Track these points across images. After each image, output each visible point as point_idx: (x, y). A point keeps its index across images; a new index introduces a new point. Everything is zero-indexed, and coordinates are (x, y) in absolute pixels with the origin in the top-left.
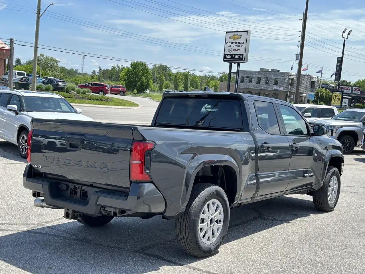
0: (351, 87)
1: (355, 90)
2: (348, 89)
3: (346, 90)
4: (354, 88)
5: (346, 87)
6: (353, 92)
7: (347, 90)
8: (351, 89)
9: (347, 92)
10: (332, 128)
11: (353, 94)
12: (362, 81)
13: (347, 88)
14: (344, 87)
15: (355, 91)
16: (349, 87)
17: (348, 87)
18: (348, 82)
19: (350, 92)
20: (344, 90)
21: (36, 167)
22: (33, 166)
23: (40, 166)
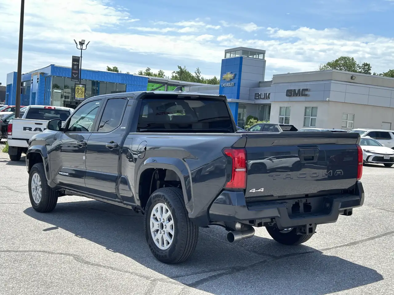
21: (254, 191)
22: (250, 191)
23: (263, 189)
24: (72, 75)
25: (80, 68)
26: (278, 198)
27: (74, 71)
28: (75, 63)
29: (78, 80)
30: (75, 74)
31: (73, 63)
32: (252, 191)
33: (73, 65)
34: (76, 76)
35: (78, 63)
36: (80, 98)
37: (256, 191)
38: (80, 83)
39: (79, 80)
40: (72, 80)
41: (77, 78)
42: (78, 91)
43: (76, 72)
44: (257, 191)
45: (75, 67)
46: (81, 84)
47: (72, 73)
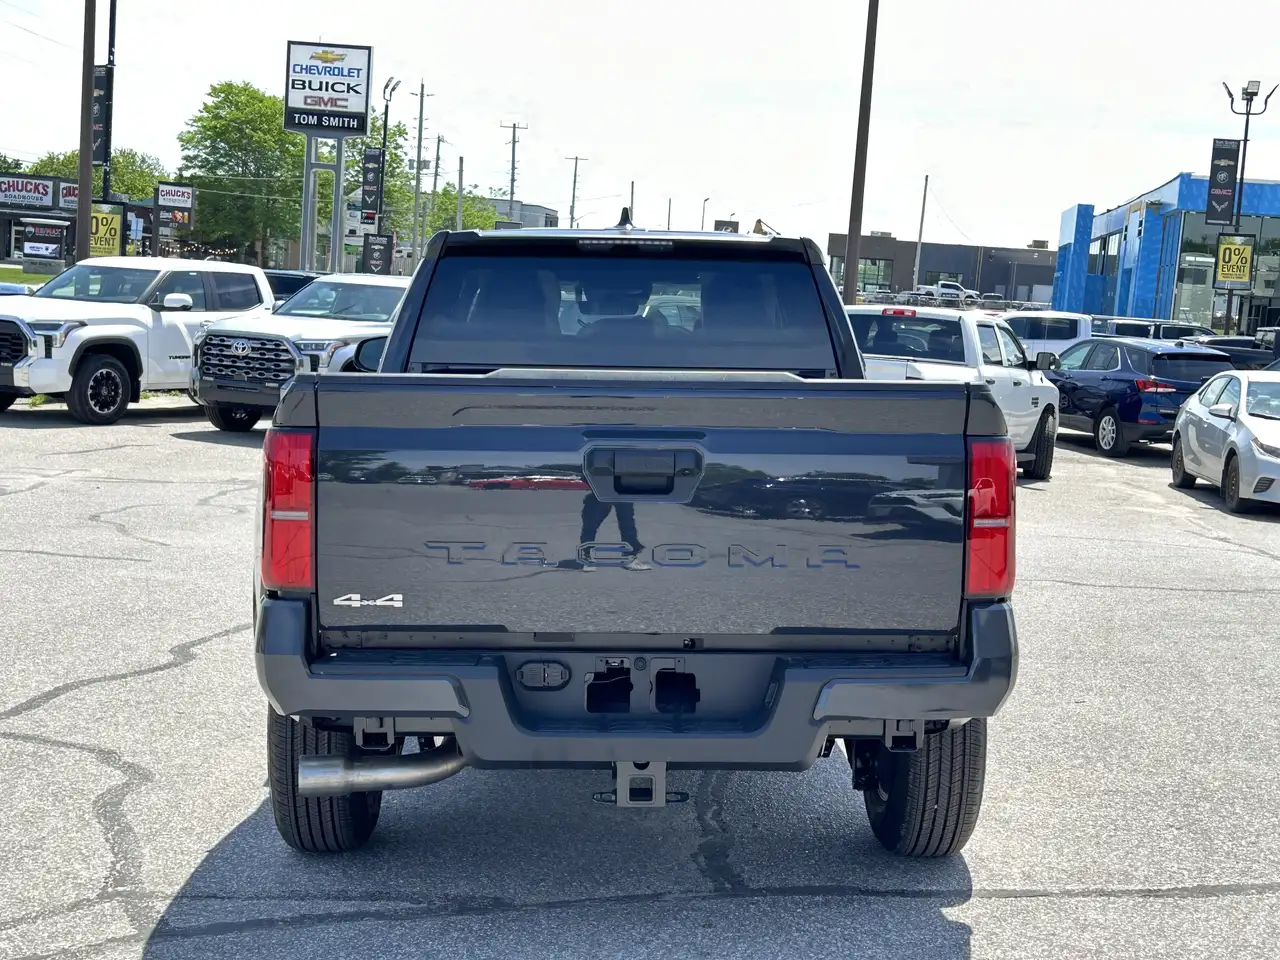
0: (50, 184)
1: (66, 195)
2: (41, 190)
3: (31, 194)
4: (63, 185)
5: (33, 181)
6: (62, 204)
7: (36, 195)
8: (50, 190)
9: (37, 203)
10: (313, 350)
11: (62, 209)
12: (62, 158)
13: (36, 187)
14: (25, 181)
15: (66, 198)
16: (45, 183)
17: (38, 182)
18: (10, 161)
19: (48, 201)
20: (24, 193)
21: (357, 604)
22: (337, 602)
23: (399, 597)
24: (1210, 205)
25: (1239, 176)
26: (532, 643)
27: (1217, 192)
28: (1223, 163)
29: (1231, 222)
30: (1220, 199)
31: (1216, 162)
32: (347, 603)
33: (1215, 169)
34: (1223, 206)
35: (1232, 163)
36: (1232, 283)
37: (365, 603)
38: (1237, 230)
39: (1235, 217)
40: (1207, 223)
41: (1227, 215)
42: (1227, 260)
43: (1224, 192)
44: (371, 603)
45: (1222, 176)
46: (1240, 233)
47: (1211, 197)
